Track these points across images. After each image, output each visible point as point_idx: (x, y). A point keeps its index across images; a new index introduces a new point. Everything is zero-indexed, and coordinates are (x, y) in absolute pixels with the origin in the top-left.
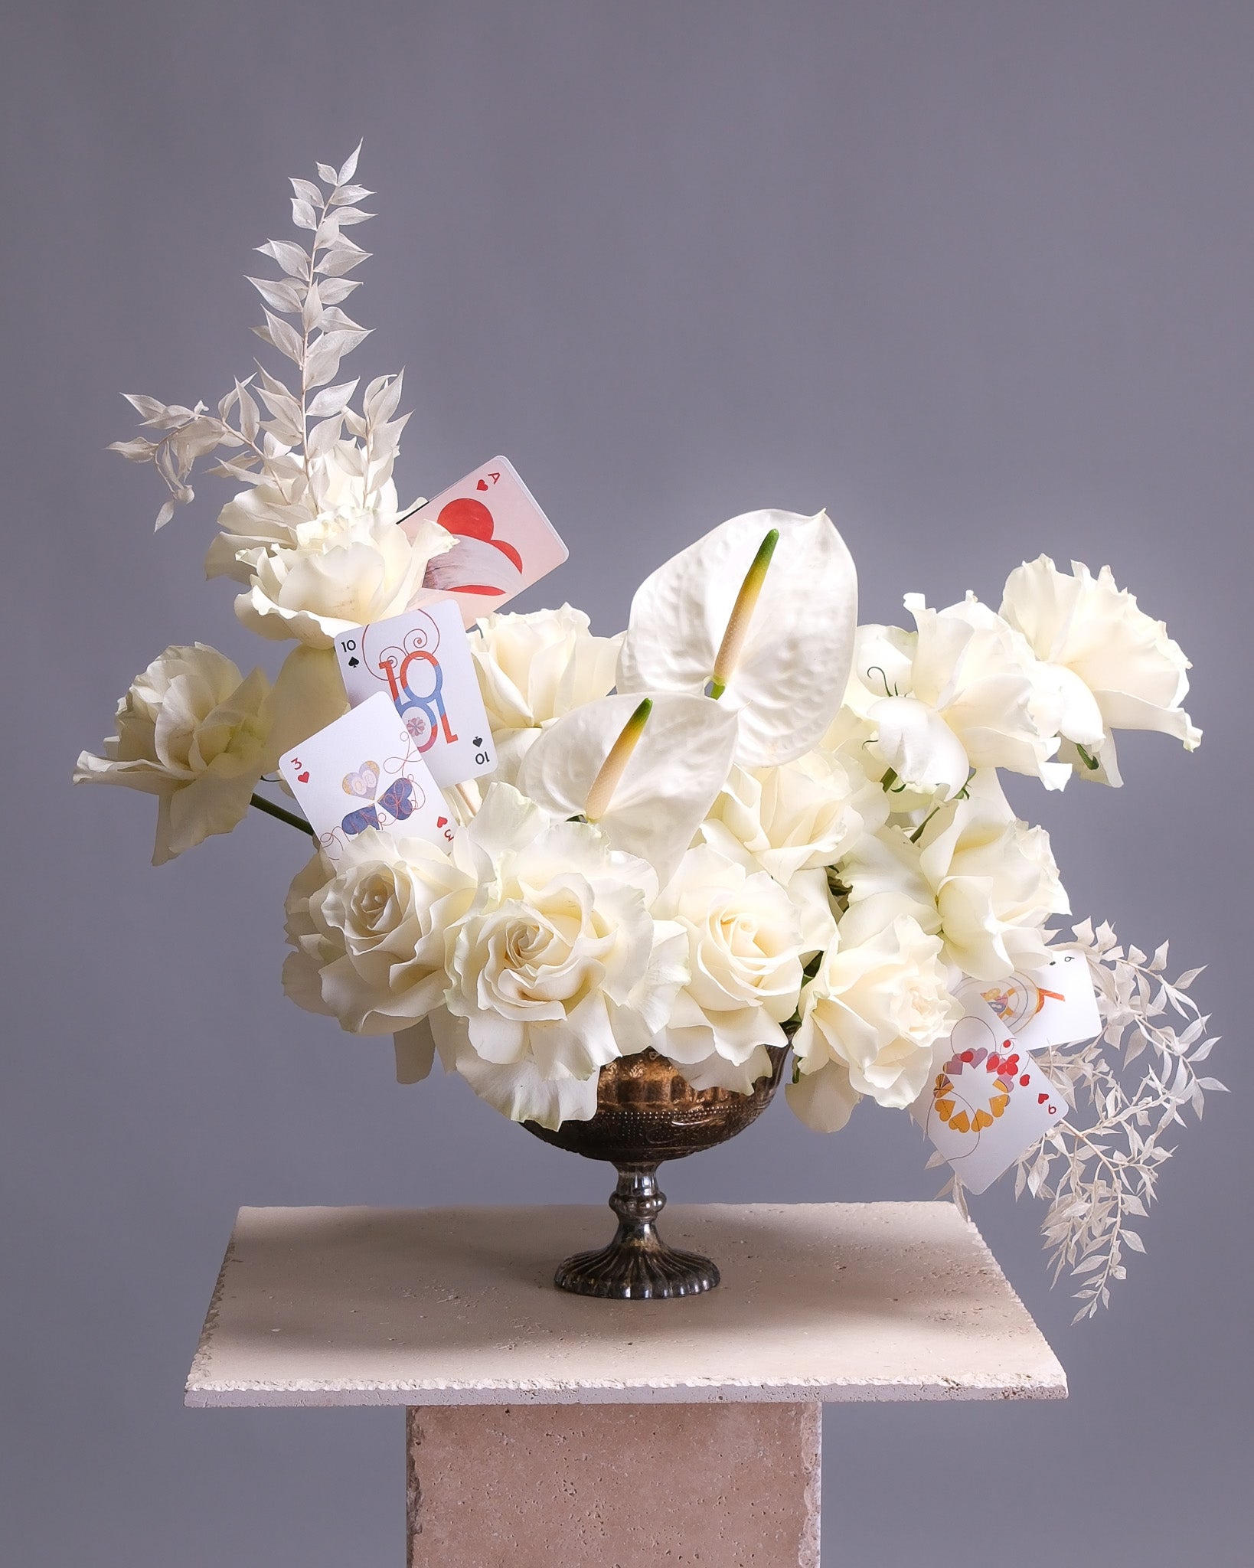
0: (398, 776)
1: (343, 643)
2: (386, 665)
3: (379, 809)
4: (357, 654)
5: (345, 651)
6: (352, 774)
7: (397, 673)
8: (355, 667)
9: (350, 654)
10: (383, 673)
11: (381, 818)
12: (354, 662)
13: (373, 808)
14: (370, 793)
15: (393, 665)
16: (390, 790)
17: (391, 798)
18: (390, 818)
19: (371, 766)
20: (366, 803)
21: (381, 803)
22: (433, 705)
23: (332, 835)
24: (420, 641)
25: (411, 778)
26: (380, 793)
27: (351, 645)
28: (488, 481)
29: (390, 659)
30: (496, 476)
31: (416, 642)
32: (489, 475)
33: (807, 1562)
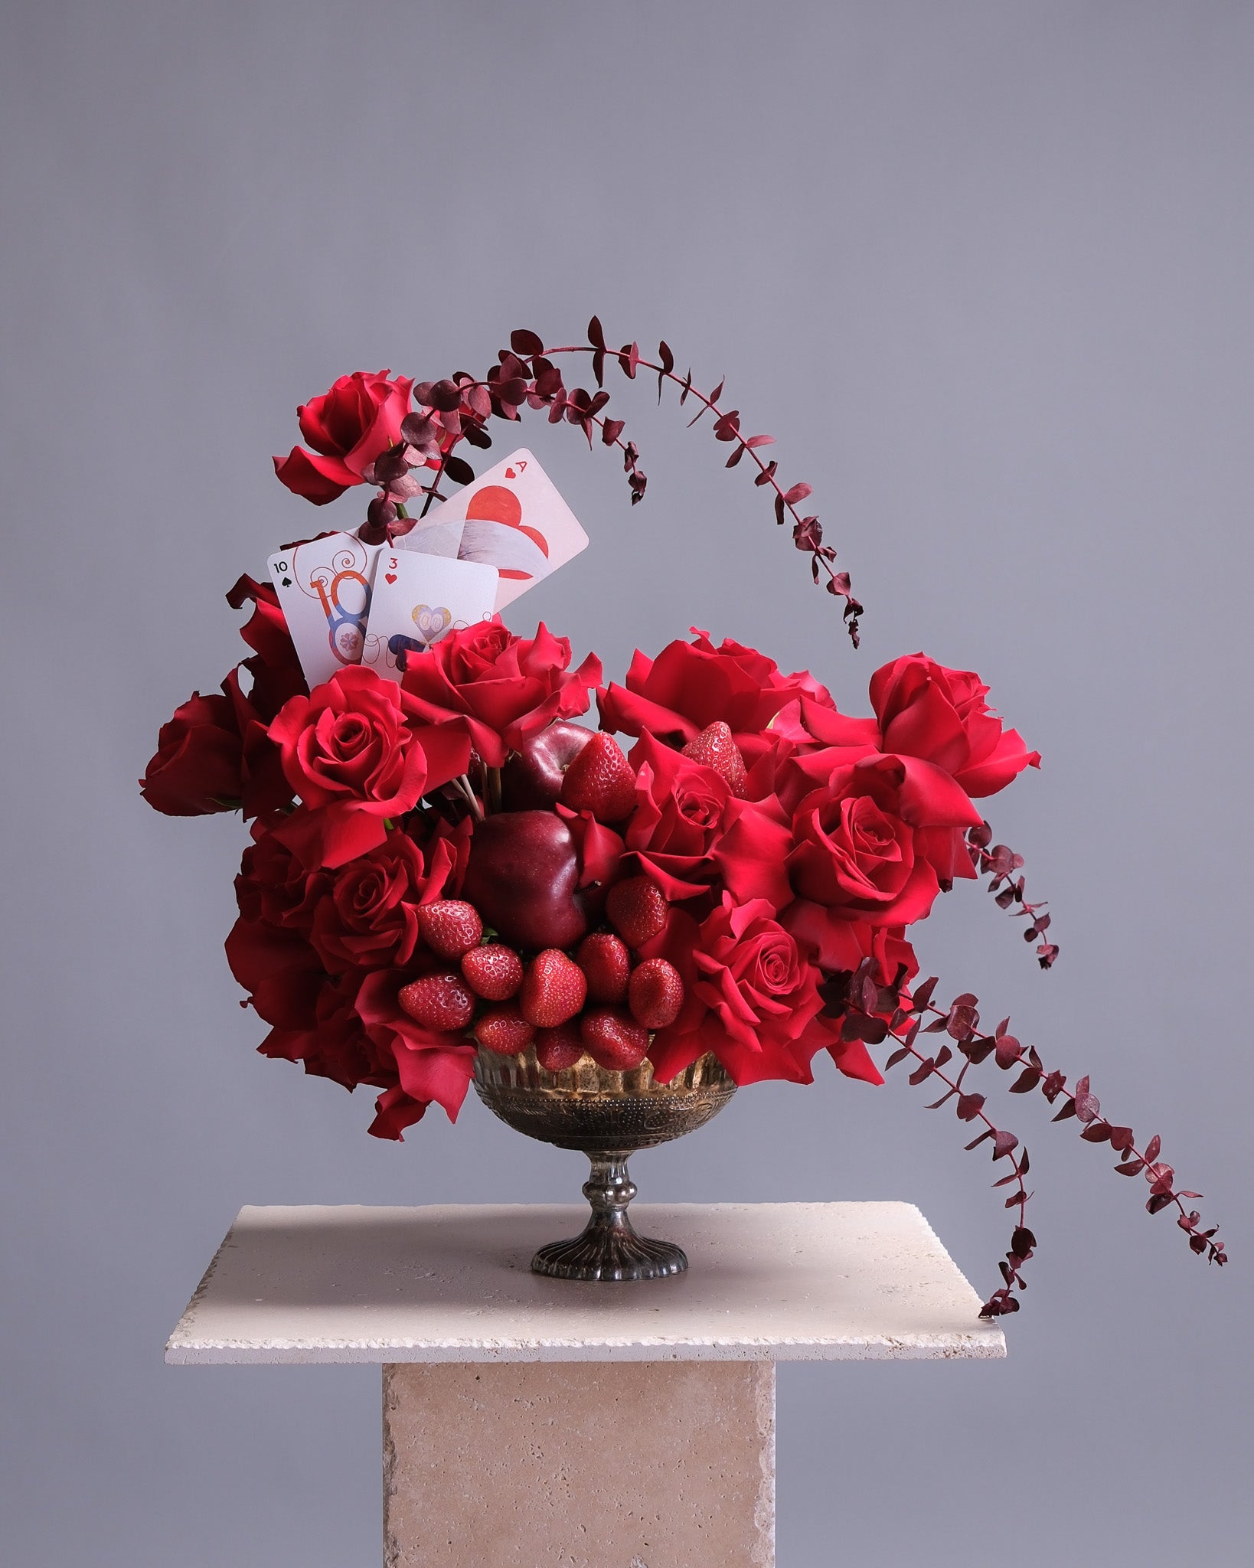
28: (516, 469)
30: (523, 465)
33: (763, 1523)
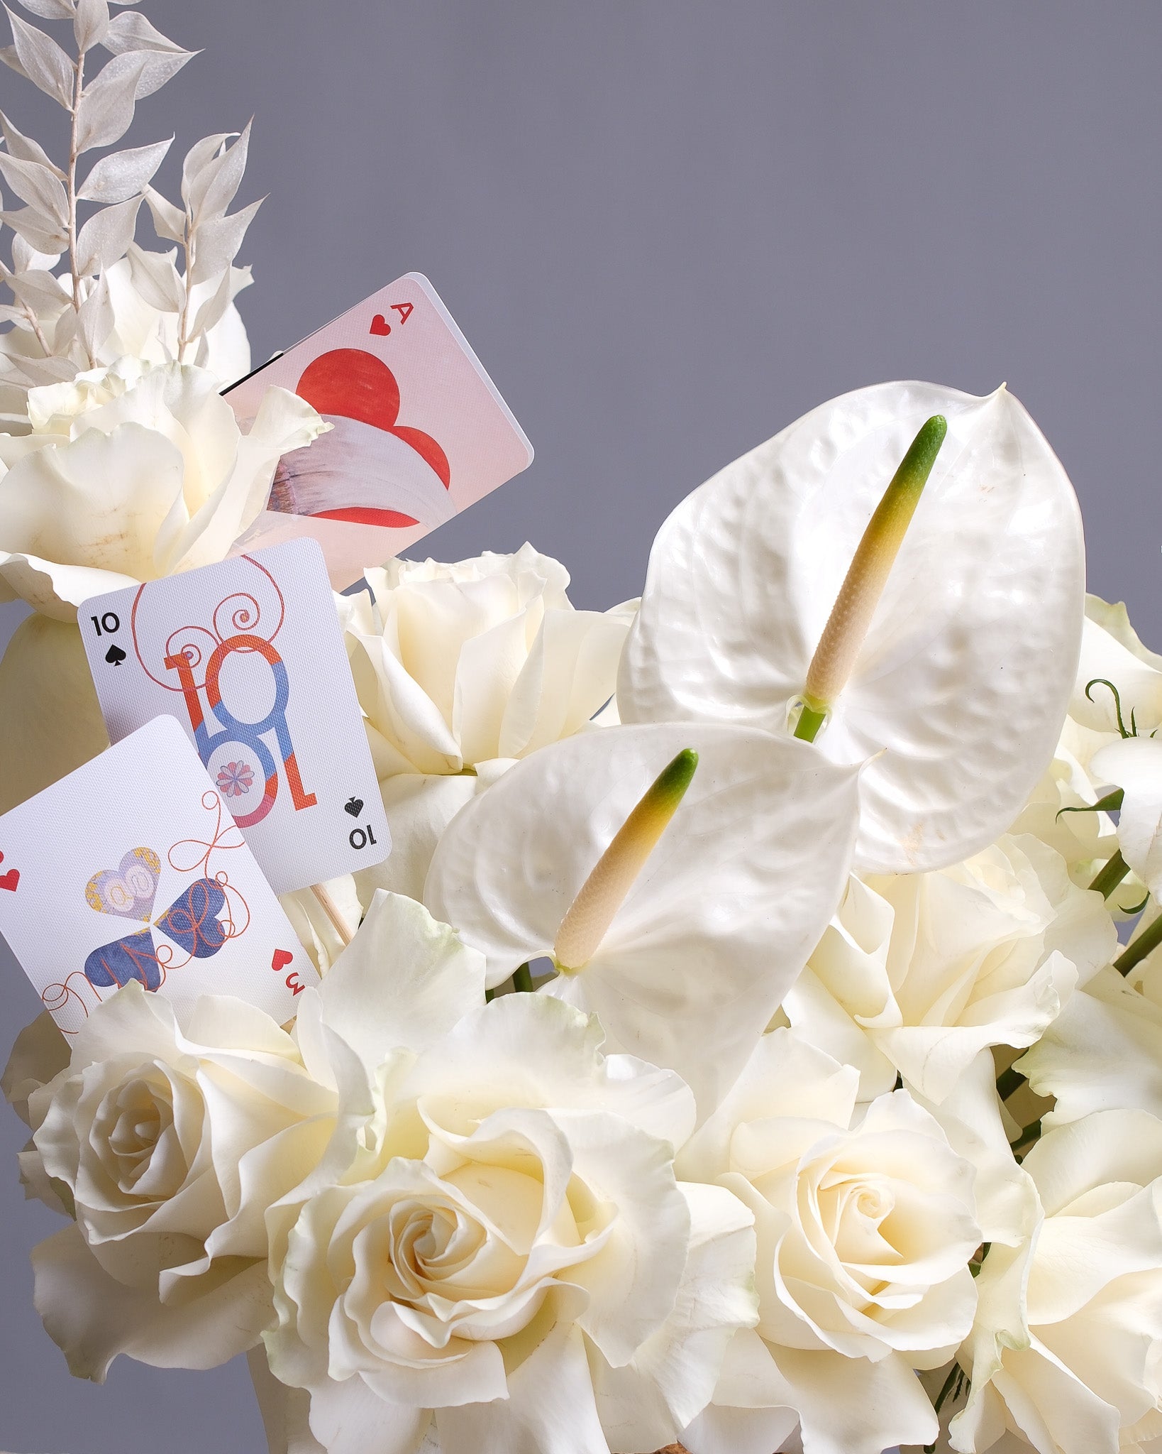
0: (198, 875)
1: (95, 619)
2: (179, 662)
3: (159, 938)
4: (121, 640)
5: (99, 634)
6: (105, 872)
7: (199, 676)
8: (118, 664)
9: (108, 640)
10: (173, 678)
11: (162, 955)
12: (115, 655)
13: (147, 936)
14: (141, 908)
15: (192, 662)
16: (181, 903)
17: (183, 918)
18: (181, 954)
19: (145, 858)
20: (133, 927)
21: (164, 926)
22: (270, 739)
23: (65, 987)
24: (245, 617)
25: (222, 878)
26: (162, 906)
27: (111, 623)
29: (185, 651)
31: (239, 614)
32: (393, 307)
